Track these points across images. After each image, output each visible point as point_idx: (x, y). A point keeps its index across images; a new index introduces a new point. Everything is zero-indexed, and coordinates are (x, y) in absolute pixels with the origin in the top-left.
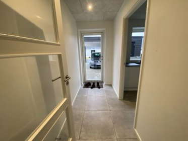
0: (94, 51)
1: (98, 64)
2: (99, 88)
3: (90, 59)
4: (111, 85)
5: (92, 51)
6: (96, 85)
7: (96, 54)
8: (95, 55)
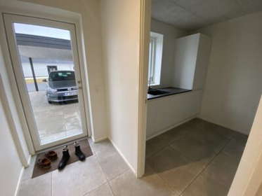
0: (55, 67)
1: (67, 94)
2: (83, 159)
3: (47, 83)
4: (107, 141)
5: (49, 68)
6: (72, 152)
7: (60, 74)
8: (57, 76)
